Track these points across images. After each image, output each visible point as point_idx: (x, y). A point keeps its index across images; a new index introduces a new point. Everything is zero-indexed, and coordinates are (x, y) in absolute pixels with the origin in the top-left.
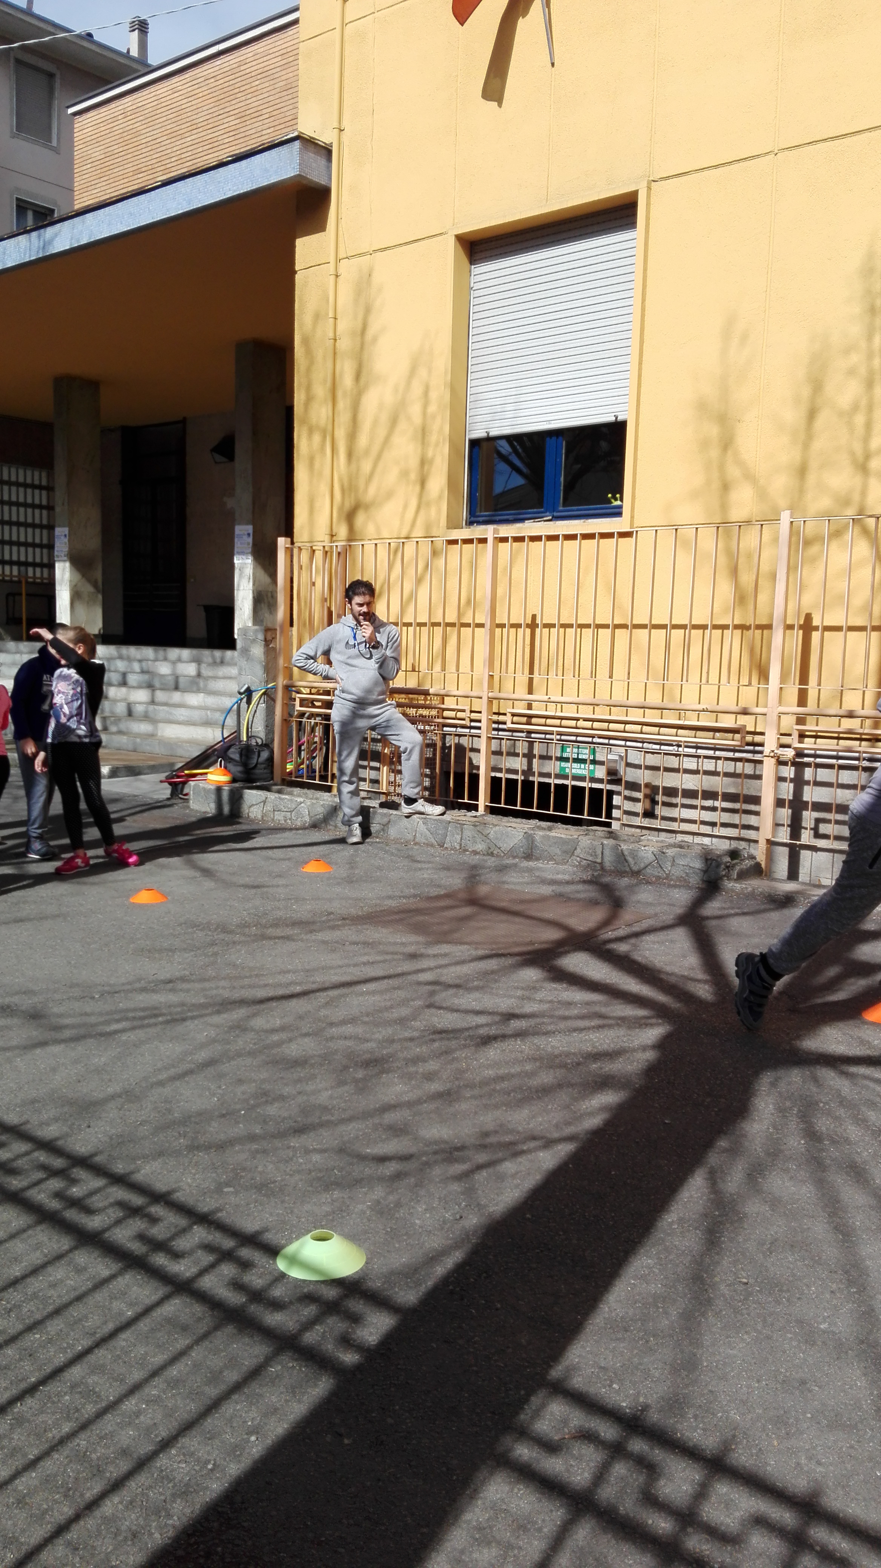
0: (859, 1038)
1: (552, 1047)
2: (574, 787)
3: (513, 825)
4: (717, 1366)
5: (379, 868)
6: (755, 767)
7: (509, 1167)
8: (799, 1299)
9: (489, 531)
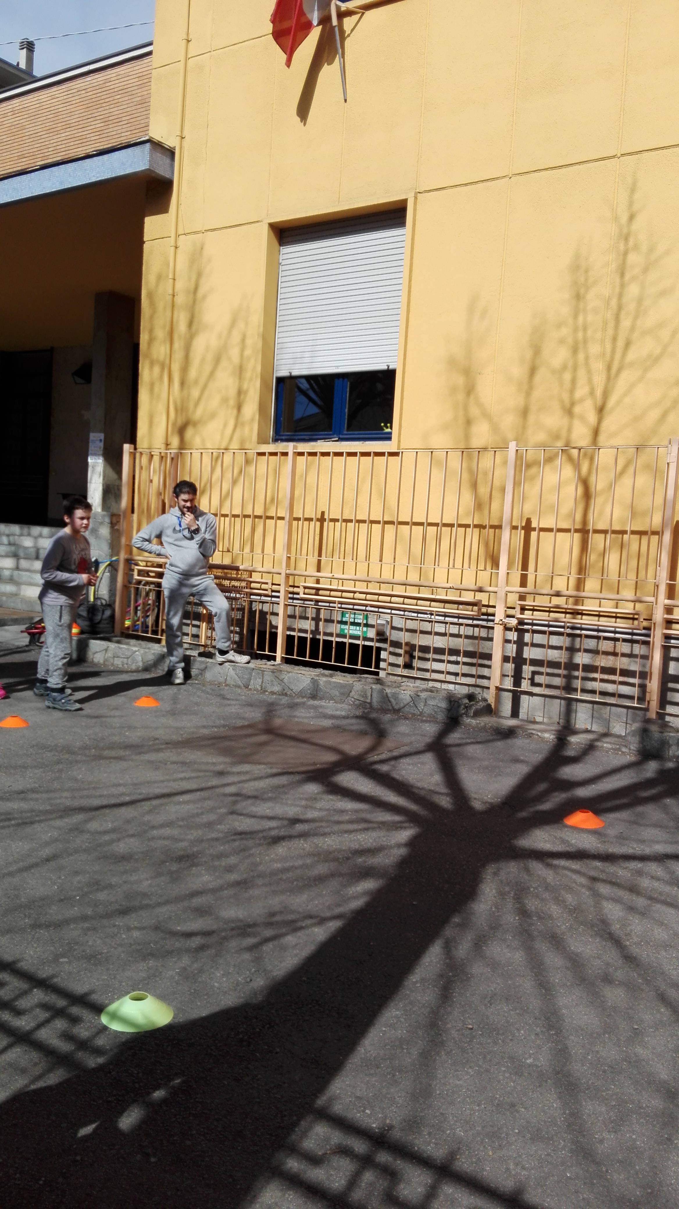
0: (561, 838)
1: (328, 845)
2: (350, 644)
3: (303, 672)
4: (447, 1094)
5: (197, 704)
6: (488, 632)
7: (290, 939)
8: (511, 1040)
9: (290, 447)
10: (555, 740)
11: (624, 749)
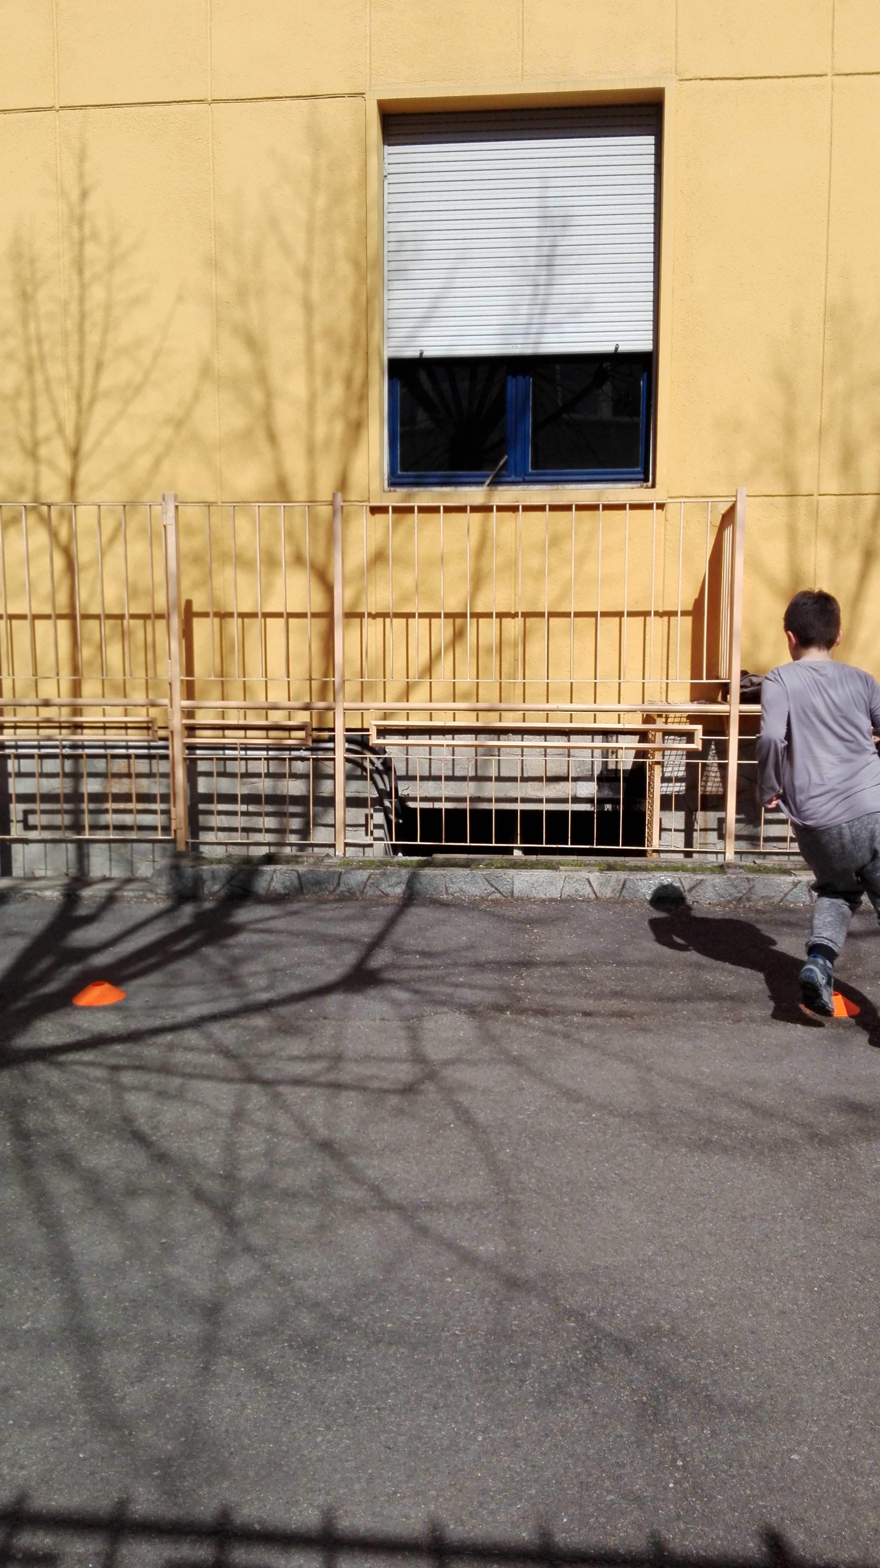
10: (61, 898)
11: (149, 895)
